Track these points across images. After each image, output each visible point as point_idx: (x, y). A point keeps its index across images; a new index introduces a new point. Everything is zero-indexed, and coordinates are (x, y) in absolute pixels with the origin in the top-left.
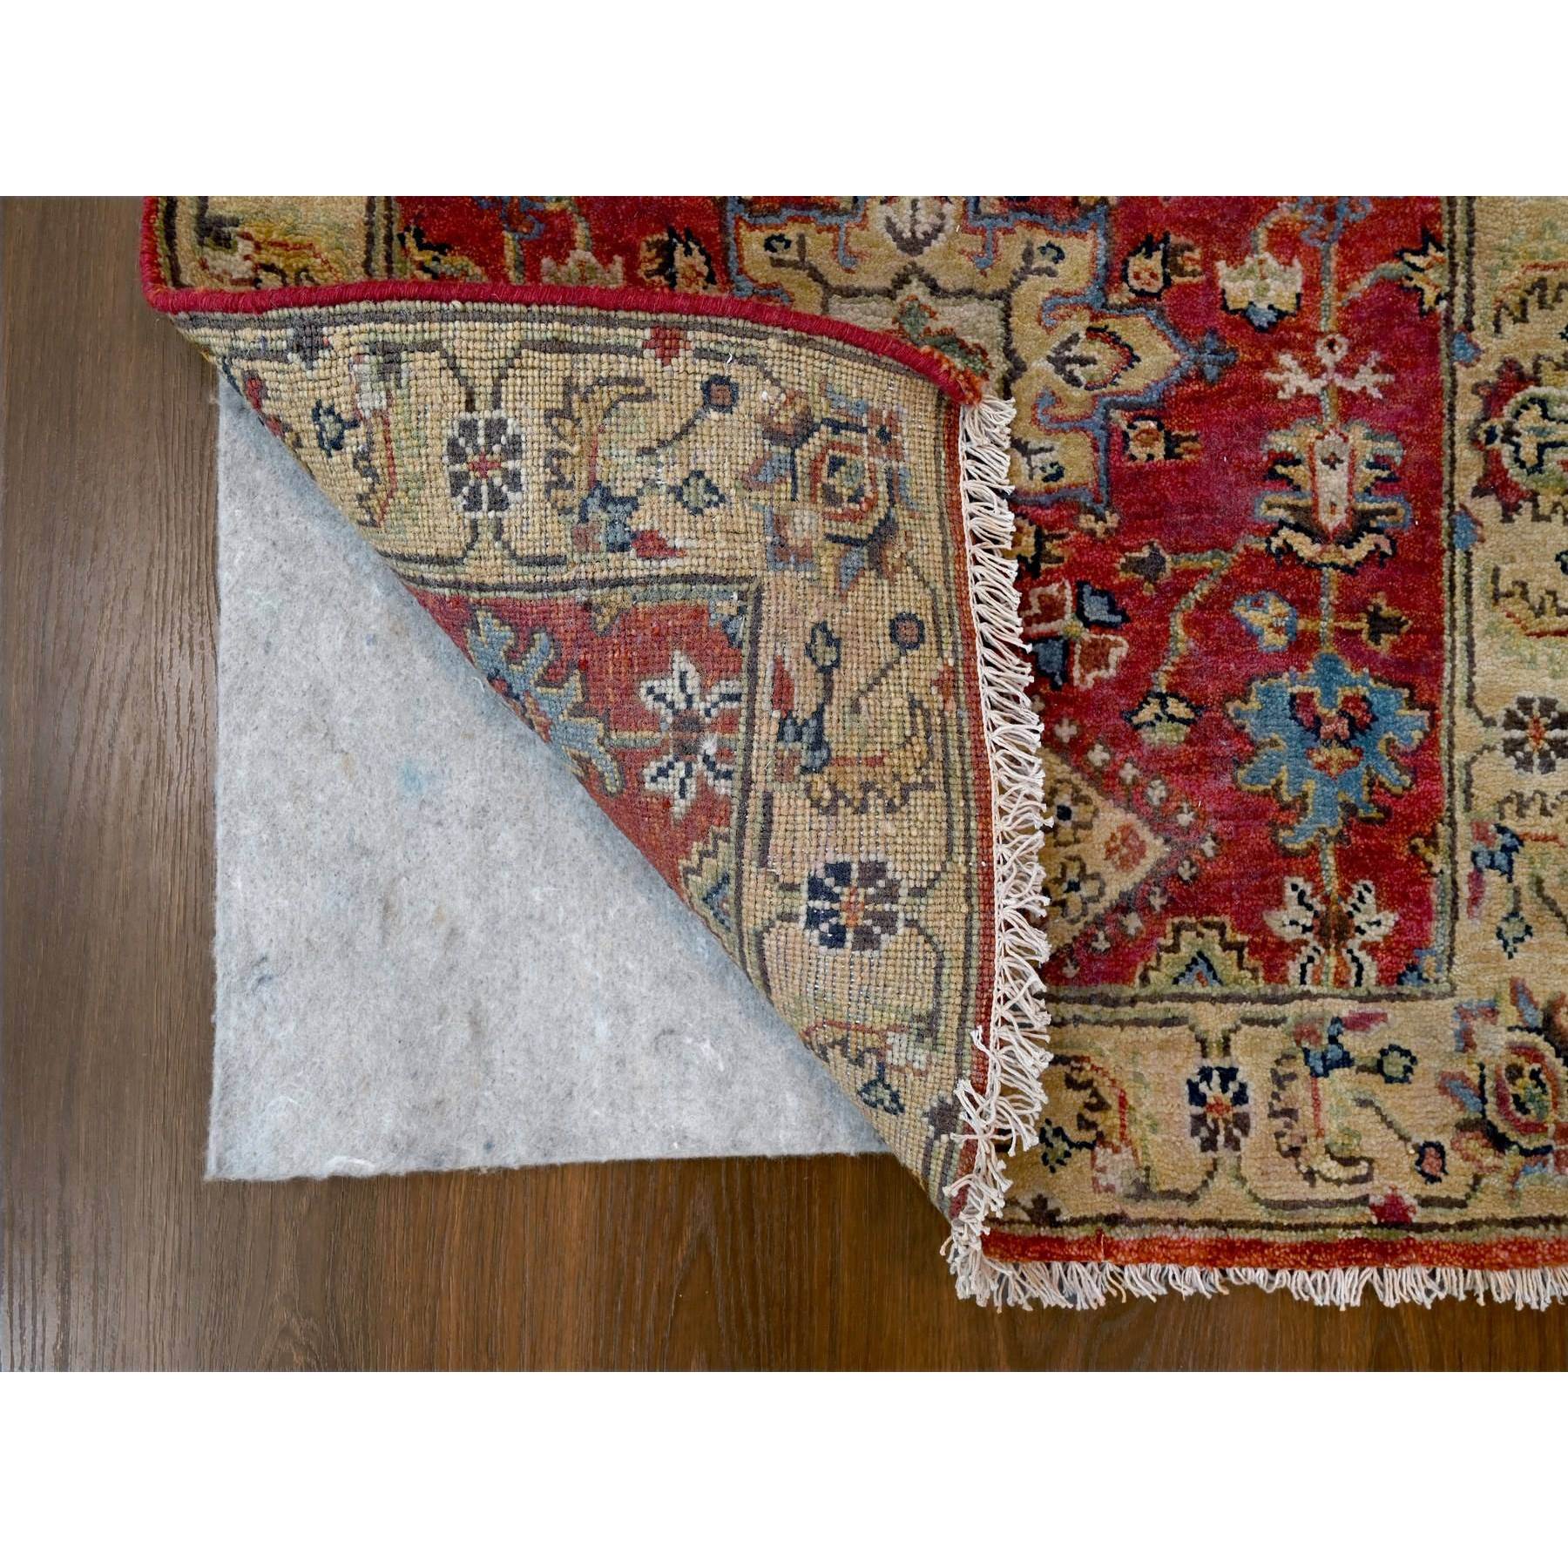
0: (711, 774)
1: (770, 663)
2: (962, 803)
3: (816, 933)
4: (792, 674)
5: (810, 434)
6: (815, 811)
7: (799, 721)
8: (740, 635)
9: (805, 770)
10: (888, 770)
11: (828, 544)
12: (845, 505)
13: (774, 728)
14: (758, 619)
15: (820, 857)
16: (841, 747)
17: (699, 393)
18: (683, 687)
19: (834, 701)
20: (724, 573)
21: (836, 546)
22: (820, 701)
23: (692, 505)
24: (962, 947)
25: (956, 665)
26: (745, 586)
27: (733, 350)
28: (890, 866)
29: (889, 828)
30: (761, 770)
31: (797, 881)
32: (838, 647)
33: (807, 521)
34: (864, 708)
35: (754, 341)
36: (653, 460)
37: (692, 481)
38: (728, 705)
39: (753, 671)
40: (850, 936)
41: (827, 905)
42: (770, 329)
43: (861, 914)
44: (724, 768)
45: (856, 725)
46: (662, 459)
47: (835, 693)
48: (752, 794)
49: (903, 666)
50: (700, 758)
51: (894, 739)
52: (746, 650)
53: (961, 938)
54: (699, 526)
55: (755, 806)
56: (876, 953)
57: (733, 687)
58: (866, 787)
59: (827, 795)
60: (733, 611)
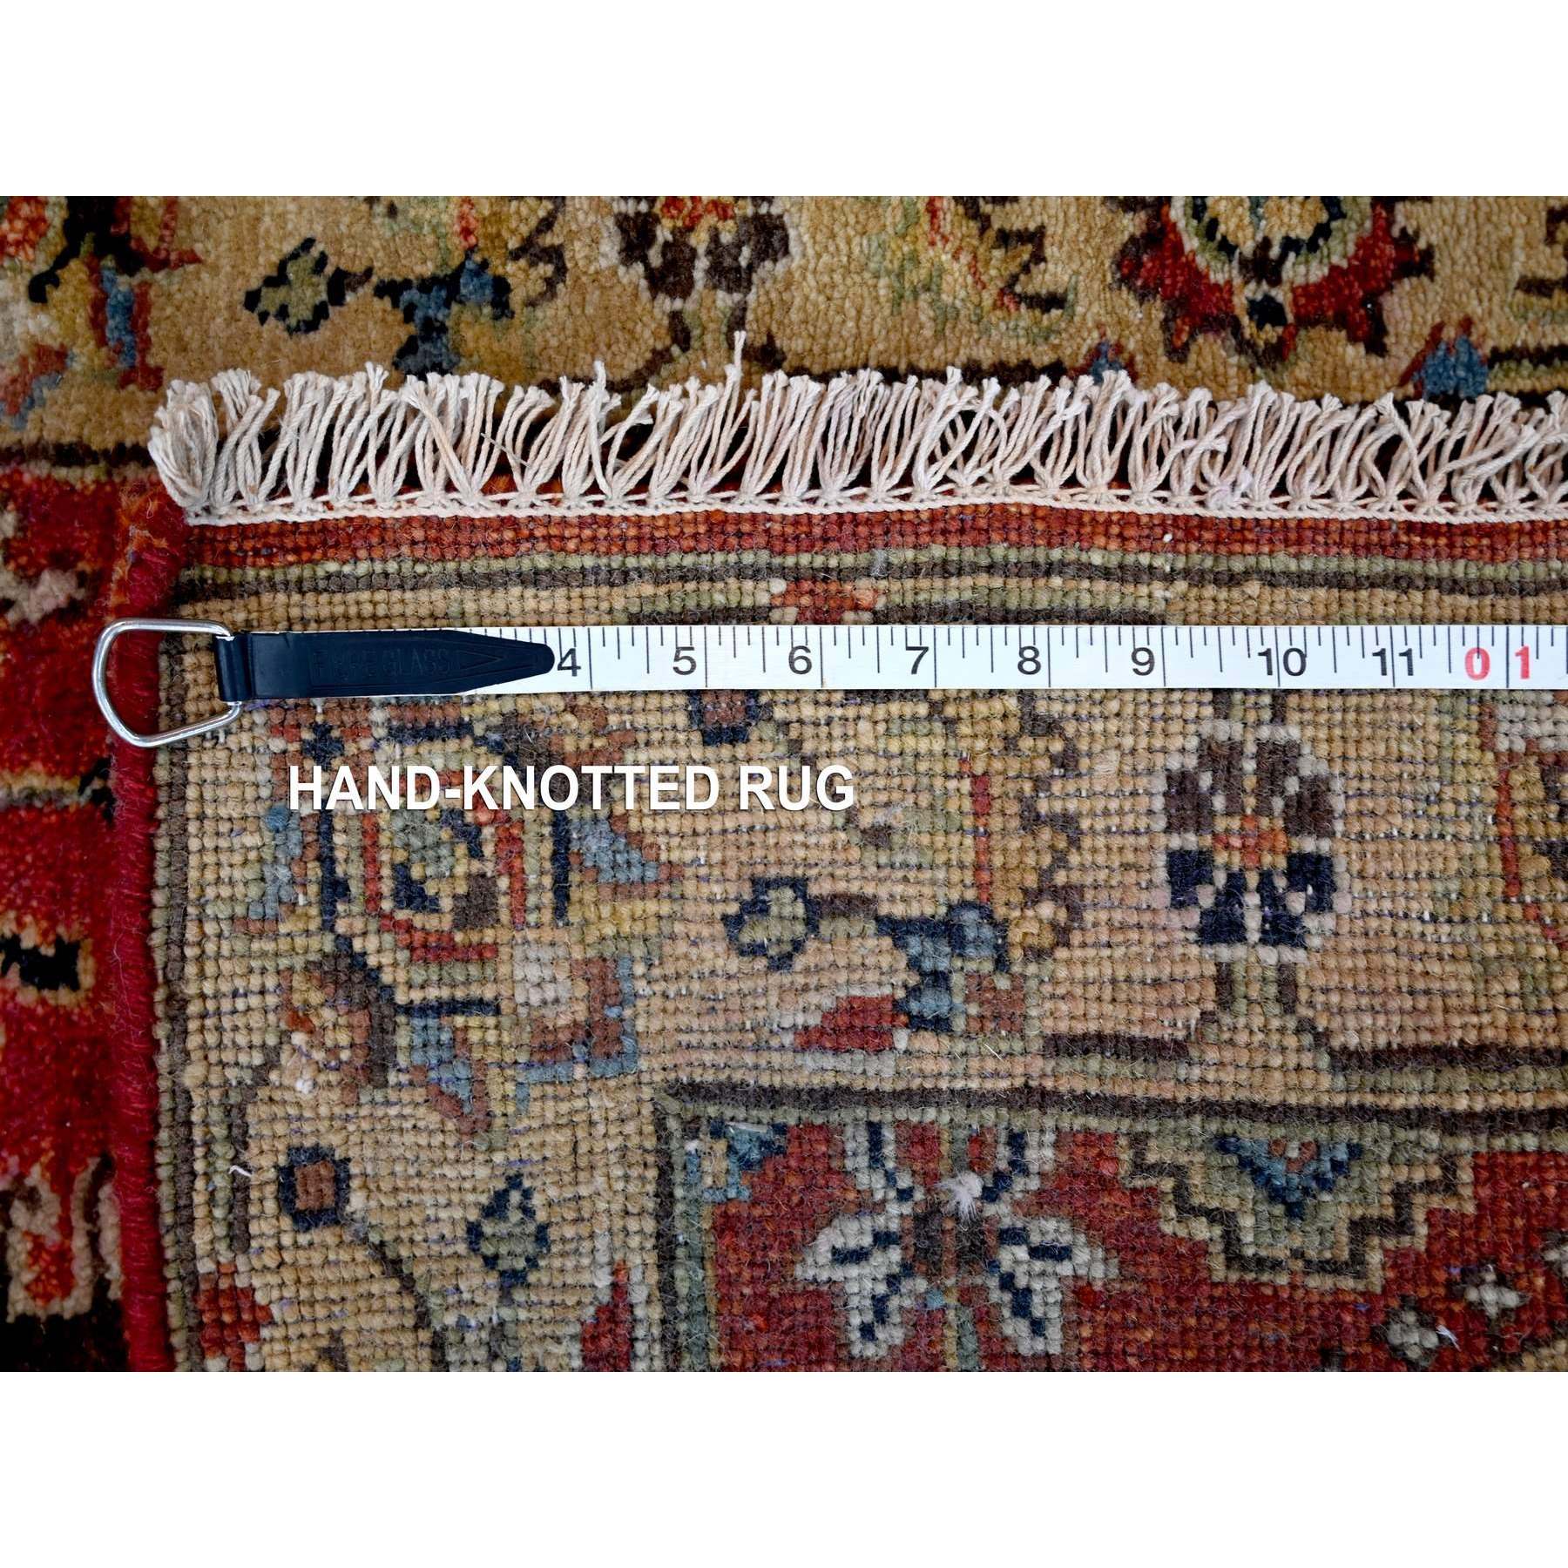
0: (1019, 1184)
1: (810, 1061)
2: (1056, 581)
3: (1311, 922)
4: (828, 1003)
5: (357, 961)
6: (1076, 938)
7: (913, 980)
8: (763, 1131)
9: (1001, 963)
10: (997, 765)
11: (574, 915)
12: (489, 869)
13: (928, 1042)
14: (730, 1091)
15: (1162, 920)
16: (956, 876)
17: (316, 1235)
18: (859, 1256)
19: (869, 890)
20: (652, 1173)
21: (575, 894)
22: (871, 927)
23: (531, 1248)
24: (1322, 593)
25: (782, 572)
26: (672, 1124)
27: (221, 1165)
28: (1175, 763)
29: (1107, 766)
30: (1004, 1066)
31: (1211, 970)
32: (768, 884)
33: (533, 972)
34: (881, 817)
35: (196, 1117)
36: (452, 1337)
37: (488, 1249)
38: (889, 1150)
39: (828, 1097)
40: (1309, 845)
41: (1252, 900)
42: (164, 1084)
43: (1264, 822)
44: (1004, 1152)
45: (912, 838)
46: (450, 1319)
47: (854, 888)
48: (1049, 1084)
49: (793, 714)
50: (991, 1210)
51: (938, 746)
52: (790, 1116)
53: (1306, 596)
54: (569, 1232)
55: (1074, 1076)
56: (1338, 785)
57: (856, 1141)
58: (1032, 821)
59: (1046, 909)
60: (721, 1146)
